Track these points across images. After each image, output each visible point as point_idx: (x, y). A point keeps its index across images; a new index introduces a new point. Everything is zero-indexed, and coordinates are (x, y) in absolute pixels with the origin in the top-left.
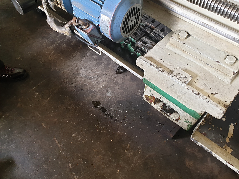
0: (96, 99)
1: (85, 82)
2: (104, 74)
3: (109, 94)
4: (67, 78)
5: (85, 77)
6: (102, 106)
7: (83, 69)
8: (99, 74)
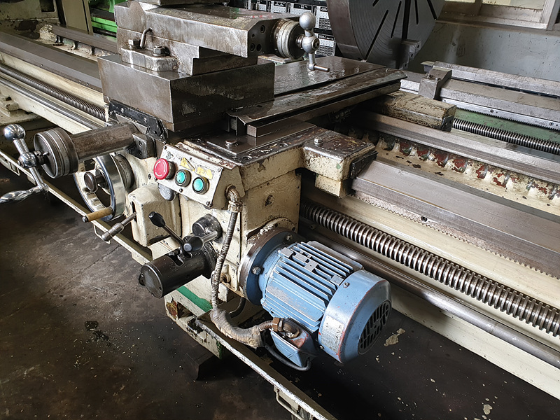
0: (93, 318)
1: (84, 294)
2: (120, 285)
3: (117, 313)
4: (55, 289)
5: (87, 288)
6: (99, 329)
7: (88, 277)
8: (111, 284)
